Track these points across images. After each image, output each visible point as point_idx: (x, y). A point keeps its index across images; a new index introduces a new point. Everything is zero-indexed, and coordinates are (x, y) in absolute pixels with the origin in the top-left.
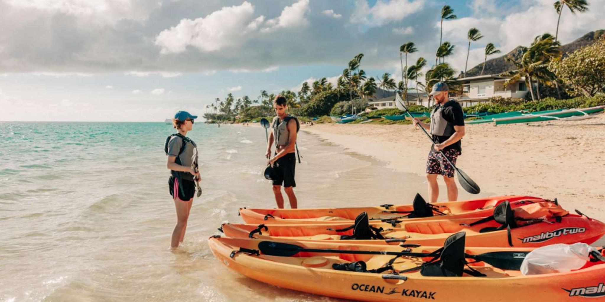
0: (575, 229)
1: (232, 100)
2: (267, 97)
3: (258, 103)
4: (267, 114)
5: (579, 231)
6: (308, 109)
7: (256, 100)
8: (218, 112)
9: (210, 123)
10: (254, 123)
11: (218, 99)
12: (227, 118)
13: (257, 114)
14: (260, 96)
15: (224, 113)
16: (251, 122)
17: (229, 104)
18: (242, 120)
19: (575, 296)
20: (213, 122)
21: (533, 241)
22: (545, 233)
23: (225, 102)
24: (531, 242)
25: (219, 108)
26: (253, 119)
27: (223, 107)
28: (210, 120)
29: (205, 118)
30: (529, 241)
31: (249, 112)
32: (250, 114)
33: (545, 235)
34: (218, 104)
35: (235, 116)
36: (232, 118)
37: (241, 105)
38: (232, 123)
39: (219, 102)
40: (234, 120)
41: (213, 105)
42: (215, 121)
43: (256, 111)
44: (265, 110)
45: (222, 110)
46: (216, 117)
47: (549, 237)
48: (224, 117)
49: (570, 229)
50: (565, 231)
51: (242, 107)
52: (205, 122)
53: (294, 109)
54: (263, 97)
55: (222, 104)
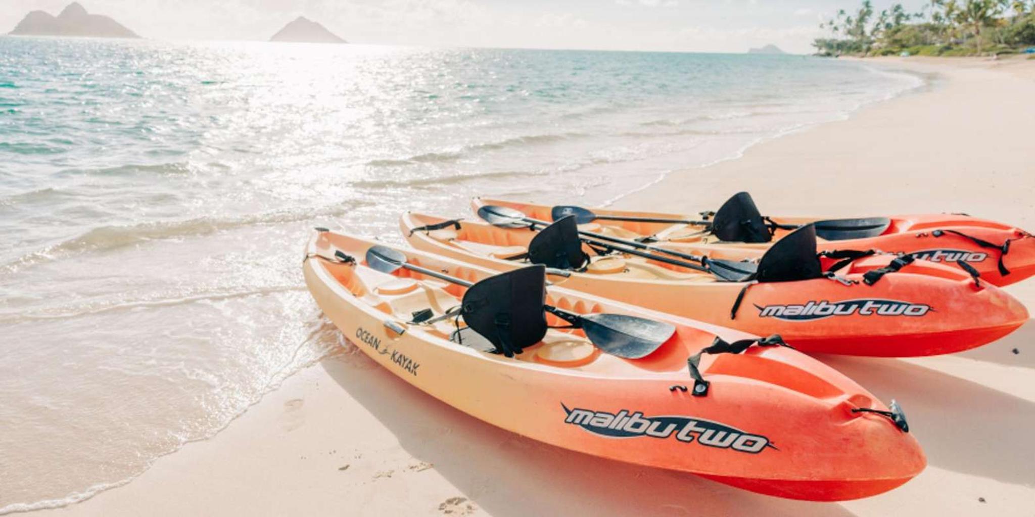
0: (900, 304)
1: (869, 13)
2: (941, 6)
3: (924, 18)
4: (936, 40)
5: (908, 312)
6: (1024, 30)
7: (919, 13)
8: (841, 36)
9: (822, 55)
10: (904, 56)
11: (842, 12)
12: (854, 46)
13: (913, 40)
14: (927, 5)
15: (849, 38)
16: (899, 55)
17: (862, 18)
18: (883, 50)
19: (572, 425)
20: (829, 55)
21: (782, 316)
22: (818, 303)
23: (855, 17)
24: (778, 316)
25: (841, 30)
26: (905, 49)
27: (851, 28)
28: (823, 51)
29: (815, 46)
30: (774, 315)
31: (899, 36)
32: (900, 40)
33: (815, 307)
34: (841, 21)
35: (872, 42)
36: (865, 47)
37: (887, 21)
38: (863, 57)
39: (843, 18)
40: (869, 49)
41: (831, 23)
42: (831, 51)
43: (913, 33)
44: (932, 32)
45: (849, 32)
46: (835, 46)
47: (824, 313)
48: (848, 45)
49: (882, 303)
50: (869, 305)
51: (888, 26)
52: (814, 55)
53: (990, 30)
54: (933, 5)
55: (849, 21)
